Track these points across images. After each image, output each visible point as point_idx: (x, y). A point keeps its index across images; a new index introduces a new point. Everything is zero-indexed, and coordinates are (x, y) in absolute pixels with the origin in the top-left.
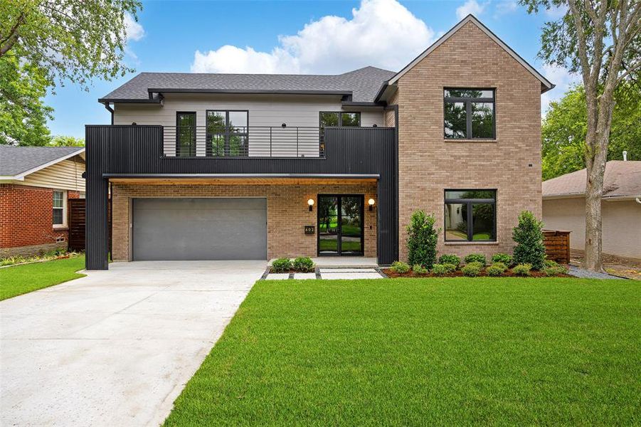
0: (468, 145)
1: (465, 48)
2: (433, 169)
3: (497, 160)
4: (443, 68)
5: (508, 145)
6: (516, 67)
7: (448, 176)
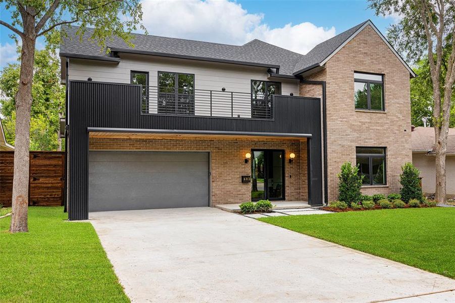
0: (369, 114)
1: (366, 44)
2: (348, 132)
3: (386, 126)
4: (354, 57)
5: (393, 116)
6: (396, 60)
7: (358, 137)
